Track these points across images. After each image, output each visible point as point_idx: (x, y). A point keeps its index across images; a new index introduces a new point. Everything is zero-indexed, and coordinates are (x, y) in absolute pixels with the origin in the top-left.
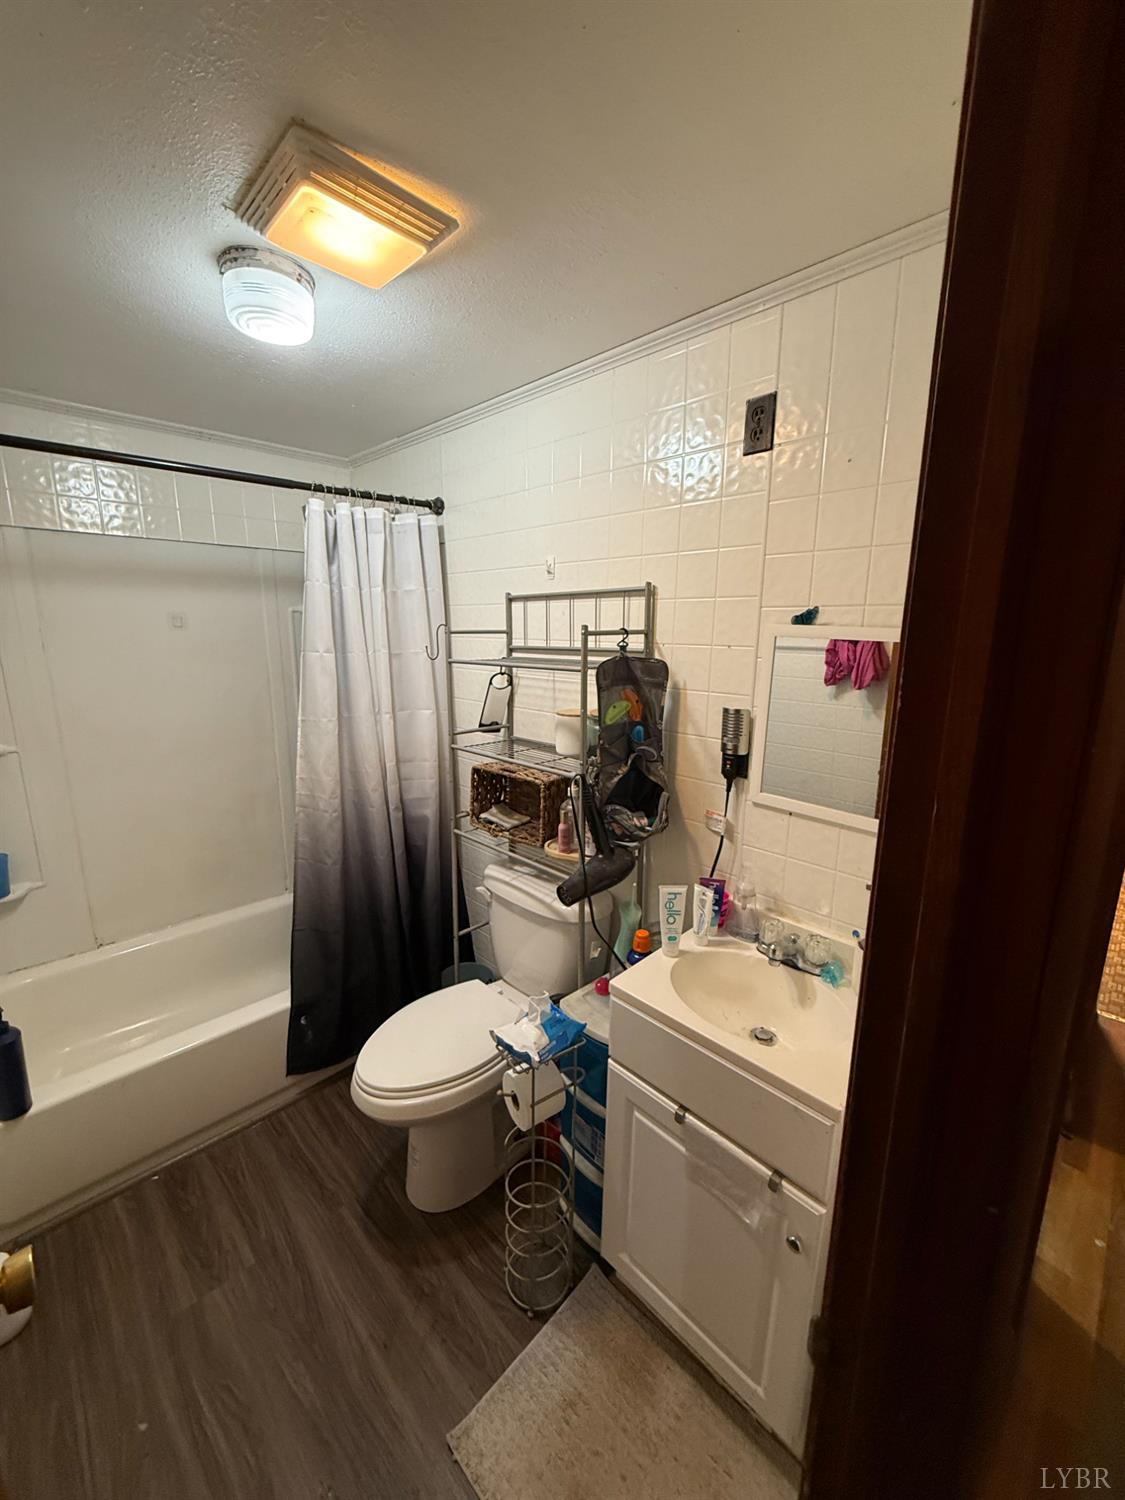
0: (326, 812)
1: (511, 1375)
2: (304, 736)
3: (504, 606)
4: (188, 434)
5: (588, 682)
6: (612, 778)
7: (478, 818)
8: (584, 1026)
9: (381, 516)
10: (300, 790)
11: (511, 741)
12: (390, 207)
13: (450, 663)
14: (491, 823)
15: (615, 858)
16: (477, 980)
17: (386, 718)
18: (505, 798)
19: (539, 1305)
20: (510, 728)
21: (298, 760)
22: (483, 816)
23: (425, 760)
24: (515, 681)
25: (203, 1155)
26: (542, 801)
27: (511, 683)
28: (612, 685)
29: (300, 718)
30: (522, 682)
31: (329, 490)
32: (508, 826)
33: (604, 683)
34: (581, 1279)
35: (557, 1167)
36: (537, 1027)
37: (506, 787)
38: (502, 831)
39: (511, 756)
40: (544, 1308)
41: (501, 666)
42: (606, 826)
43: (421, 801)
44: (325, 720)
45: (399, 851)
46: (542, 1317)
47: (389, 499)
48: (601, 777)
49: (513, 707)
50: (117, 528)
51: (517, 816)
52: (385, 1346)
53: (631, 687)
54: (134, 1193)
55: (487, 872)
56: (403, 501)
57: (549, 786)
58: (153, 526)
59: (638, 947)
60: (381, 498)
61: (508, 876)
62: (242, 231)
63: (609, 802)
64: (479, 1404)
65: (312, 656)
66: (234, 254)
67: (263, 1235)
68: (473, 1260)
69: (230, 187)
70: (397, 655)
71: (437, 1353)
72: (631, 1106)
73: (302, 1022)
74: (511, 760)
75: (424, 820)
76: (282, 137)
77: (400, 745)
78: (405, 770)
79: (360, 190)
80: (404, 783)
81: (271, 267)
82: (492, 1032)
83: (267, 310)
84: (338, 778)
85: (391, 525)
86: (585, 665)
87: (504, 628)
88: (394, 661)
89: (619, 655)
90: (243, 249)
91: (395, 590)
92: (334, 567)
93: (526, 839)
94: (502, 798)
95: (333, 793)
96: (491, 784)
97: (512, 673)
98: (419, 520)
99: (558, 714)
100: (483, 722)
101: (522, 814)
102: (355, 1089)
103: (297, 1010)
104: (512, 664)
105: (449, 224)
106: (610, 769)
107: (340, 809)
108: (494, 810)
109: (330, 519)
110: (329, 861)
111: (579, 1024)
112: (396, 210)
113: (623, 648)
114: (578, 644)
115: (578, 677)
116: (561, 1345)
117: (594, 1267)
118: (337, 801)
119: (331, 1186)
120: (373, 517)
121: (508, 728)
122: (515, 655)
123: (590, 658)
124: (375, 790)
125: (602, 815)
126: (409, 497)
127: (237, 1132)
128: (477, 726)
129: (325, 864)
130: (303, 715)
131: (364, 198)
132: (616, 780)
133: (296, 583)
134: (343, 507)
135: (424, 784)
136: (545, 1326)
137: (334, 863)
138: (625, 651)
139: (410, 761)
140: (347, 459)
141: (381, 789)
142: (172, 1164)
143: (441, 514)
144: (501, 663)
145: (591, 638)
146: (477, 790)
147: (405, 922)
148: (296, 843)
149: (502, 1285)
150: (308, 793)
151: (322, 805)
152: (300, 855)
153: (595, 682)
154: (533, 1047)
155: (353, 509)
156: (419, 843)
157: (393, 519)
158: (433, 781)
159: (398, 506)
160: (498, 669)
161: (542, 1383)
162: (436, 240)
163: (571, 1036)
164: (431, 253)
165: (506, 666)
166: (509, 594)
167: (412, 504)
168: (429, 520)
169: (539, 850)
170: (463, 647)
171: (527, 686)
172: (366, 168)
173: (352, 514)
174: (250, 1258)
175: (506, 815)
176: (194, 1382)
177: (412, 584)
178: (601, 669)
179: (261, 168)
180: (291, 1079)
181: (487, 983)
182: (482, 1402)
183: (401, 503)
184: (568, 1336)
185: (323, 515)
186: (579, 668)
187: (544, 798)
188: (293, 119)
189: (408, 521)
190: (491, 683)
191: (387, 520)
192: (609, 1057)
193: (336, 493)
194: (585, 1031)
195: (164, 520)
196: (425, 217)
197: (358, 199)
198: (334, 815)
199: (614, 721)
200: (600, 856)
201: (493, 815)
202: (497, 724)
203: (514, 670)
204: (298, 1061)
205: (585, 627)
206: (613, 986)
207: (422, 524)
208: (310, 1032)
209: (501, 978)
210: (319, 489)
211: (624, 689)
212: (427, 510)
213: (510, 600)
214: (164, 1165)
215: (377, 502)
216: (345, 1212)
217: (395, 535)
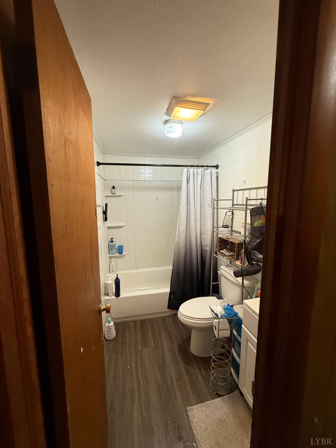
0: (181, 244)
1: (206, 404)
2: (178, 226)
3: (232, 193)
4: (162, 157)
5: (247, 213)
6: (255, 243)
7: (220, 252)
8: (238, 313)
9: (201, 171)
10: (177, 239)
11: (232, 231)
12: (194, 106)
13: (214, 208)
14: (223, 253)
15: (253, 266)
16: (215, 297)
17: (198, 222)
18: (229, 247)
19: (219, 392)
20: (232, 227)
21: (177, 231)
22: (221, 251)
23: (208, 235)
24: (234, 214)
25: (148, 320)
26: (236, 248)
27: (233, 214)
28: (256, 215)
29: (178, 221)
30: (236, 214)
31: (189, 166)
32: (227, 255)
33: (252, 214)
34: (233, 392)
35: (228, 355)
36: (222, 308)
37: (229, 244)
38: (225, 256)
39: (232, 236)
40: (220, 393)
41: (230, 209)
42: (252, 257)
43: (206, 245)
44: (183, 222)
45: (199, 258)
46: (219, 396)
47: (204, 166)
48: (251, 242)
49: (233, 221)
50: (147, 179)
51: (231, 253)
52: (177, 380)
53: (263, 215)
54: (135, 322)
55: (221, 267)
56: (207, 166)
57: (238, 244)
58: (154, 178)
59: (258, 295)
60: (202, 166)
61: (226, 269)
62: (167, 118)
63: (253, 249)
64: (197, 405)
65: (181, 206)
66: (166, 122)
67: (157, 342)
68: (203, 372)
69: (165, 111)
70: (203, 206)
71: (189, 388)
72: (247, 341)
73: (172, 296)
74: (231, 237)
75: (206, 251)
76: (172, 100)
77: (202, 230)
78: (203, 236)
79: (187, 105)
80: (202, 240)
81: (173, 122)
82: (210, 306)
83: (172, 131)
84: (185, 236)
85: (204, 173)
86: (246, 208)
87: (232, 199)
88: (202, 208)
89: (259, 206)
90: (168, 120)
91: (203, 189)
92: (189, 185)
93: (232, 259)
94: (228, 247)
95: (183, 240)
96: (224, 242)
97: (233, 211)
98: (211, 171)
99: (242, 223)
100: (223, 225)
101: (233, 252)
102: (179, 314)
103: (171, 293)
104: (233, 209)
105: (208, 104)
106: (254, 240)
107: (185, 244)
108: (225, 250)
109: (188, 173)
110: (181, 257)
111: (236, 312)
112: (195, 106)
113: (261, 204)
114: (245, 203)
115: (244, 212)
116: (223, 405)
117: (238, 390)
118: (184, 242)
119: (173, 338)
120: (199, 171)
121: (231, 227)
122: (234, 206)
123: (248, 207)
124: (194, 241)
125: (250, 254)
126: (209, 165)
127: (155, 318)
128: (222, 226)
129: (180, 258)
130: (179, 221)
131: (189, 106)
132: (256, 243)
133: (179, 189)
134: (191, 170)
135: (207, 241)
136: (219, 398)
137: (183, 258)
138: (262, 205)
139: (205, 234)
140: (197, 157)
141: (195, 241)
142: (144, 319)
143: (218, 169)
144: (230, 208)
145: (248, 201)
146: (220, 243)
147: (199, 277)
148: (175, 251)
149: (209, 381)
150: (178, 239)
151: (181, 243)
152: (175, 255)
153: (250, 214)
154: (219, 313)
155: (194, 170)
156: (205, 257)
157: (205, 171)
158: (209, 240)
159: (206, 168)
160: (228, 210)
161: (214, 411)
162: (205, 109)
163: (232, 315)
164: (205, 112)
165: (231, 209)
166: (233, 189)
167: (210, 167)
168: (214, 170)
169: (234, 262)
170: (221, 204)
171: (237, 215)
172: (188, 100)
173: (194, 171)
174: (153, 346)
175: (228, 252)
176: (139, 364)
177: (208, 187)
178: (252, 210)
179: (169, 106)
180: (168, 310)
181: (218, 299)
182: (198, 405)
183: (207, 167)
184: (225, 404)
185: (187, 173)
186: (245, 209)
187: (237, 247)
188: (173, 97)
189: (208, 171)
190: (226, 214)
191: (203, 172)
192: (243, 324)
193: (190, 167)
194: (238, 315)
195: (156, 176)
196: (202, 105)
197: (187, 106)
198: (184, 246)
199: (256, 226)
200: (249, 265)
201: (224, 251)
202: (228, 226)
203: (234, 210)
204: (170, 307)
205: (247, 198)
206: (244, 302)
207: (212, 172)
208: (173, 300)
209: (223, 299)
210: (186, 166)
211: (261, 216)
212: (214, 168)
213: (234, 191)
214: (142, 319)
215: (201, 167)
216: (175, 345)
217: (205, 176)
